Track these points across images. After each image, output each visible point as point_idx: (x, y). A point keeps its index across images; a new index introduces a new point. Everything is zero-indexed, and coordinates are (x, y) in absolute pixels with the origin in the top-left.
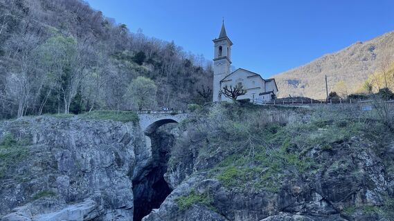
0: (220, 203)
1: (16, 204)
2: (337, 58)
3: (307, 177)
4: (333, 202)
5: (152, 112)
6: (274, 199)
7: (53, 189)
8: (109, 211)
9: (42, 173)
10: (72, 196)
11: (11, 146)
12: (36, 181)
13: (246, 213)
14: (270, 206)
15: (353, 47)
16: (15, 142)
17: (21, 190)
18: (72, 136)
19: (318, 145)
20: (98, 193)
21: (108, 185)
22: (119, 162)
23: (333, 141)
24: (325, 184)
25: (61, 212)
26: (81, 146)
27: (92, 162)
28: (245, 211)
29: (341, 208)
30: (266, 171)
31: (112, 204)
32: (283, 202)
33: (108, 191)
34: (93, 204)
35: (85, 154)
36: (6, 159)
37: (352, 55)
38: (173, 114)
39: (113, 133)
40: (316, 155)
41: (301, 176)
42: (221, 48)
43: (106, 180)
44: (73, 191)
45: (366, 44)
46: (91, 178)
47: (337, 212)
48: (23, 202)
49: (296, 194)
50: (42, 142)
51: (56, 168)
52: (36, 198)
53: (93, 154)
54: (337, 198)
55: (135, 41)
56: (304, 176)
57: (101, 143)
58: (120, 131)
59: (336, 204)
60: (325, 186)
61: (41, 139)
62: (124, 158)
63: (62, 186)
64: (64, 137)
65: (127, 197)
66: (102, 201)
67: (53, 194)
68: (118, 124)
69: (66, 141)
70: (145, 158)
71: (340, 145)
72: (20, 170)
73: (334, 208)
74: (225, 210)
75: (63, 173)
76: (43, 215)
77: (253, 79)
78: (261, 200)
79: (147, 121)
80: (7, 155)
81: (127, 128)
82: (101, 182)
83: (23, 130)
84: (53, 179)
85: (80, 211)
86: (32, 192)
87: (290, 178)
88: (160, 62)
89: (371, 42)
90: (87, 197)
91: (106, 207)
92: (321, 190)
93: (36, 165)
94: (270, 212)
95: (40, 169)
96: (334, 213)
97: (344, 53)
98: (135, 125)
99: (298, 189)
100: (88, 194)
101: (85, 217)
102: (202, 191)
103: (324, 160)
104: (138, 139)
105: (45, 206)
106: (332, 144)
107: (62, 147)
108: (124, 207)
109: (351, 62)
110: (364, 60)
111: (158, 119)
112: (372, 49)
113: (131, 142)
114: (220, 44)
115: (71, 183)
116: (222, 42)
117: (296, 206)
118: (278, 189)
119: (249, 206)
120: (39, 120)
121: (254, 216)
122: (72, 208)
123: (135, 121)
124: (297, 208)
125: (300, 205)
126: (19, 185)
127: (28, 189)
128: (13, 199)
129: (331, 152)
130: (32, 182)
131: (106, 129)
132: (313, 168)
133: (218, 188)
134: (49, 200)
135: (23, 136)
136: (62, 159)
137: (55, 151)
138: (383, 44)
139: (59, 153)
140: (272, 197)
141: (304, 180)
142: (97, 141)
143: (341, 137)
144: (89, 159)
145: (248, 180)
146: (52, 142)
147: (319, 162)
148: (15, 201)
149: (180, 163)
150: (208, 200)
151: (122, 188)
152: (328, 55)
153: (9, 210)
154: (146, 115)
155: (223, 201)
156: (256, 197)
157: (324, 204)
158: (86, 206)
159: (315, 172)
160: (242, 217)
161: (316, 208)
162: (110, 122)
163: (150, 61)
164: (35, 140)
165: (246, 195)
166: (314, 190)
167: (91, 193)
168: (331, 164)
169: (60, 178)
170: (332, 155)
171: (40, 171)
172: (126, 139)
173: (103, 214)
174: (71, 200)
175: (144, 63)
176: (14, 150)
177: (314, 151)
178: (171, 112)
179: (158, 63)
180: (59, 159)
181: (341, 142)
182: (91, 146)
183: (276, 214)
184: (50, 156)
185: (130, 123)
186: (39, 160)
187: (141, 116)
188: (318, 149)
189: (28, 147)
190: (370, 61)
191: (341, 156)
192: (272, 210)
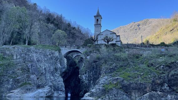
0: (124, 88)
1: (11, 89)
2: (125, 28)
3: (161, 77)
4: (172, 87)
5: (67, 47)
6: (150, 86)
7: (29, 81)
8: (55, 92)
9: (22, 74)
10: (39, 85)
11: (3, 60)
12: (20, 77)
13: (137, 92)
14: (148, 89)
15: (131, 24)
16: (5, 58)
17: (13, 82)
18: (35, 56)
19: (164, 64)
20: (51, 84)
21: (54, 80)
22: (56, 69)
23: (170, 62)
24: (169, 79)
25: (36, 92)
26: (39, 61)
27: (45, 69)
28: (137, 91)
29: (175, 89)
30: (143, 74)
31: (57, 89)
32: (153, 87)
33: (54, 83)
34: (49, 89)
35: (41, 65)
36: (2, 66)
37: (131, 27)
38: (78, 48)
39: (51, 56)
40: (163, 68)
41: (158, 76)
42: (97, 20)
43: (52, 77)
44: (39, 82)
45: (136, 23)
46: (46, 77)
47: (174, 90)
48: (15, 88)
49: (157, 84)
50: (19, 58)
51: (29, 71)
52: (21, 86)
53: (45, 65)
54: (174, 85)
55: (43, 12)
56: (160, 77)
57: (47, 60)
58: (54, 55)
59: (173, 87)
60: (169, 81)
61: (18, 57)
62: (57, 68)
63: (33, 80)
64: (31, 57)
65: (62, 85)
66: (53, 88)
67: (30, 84)
68: (53, 51)
69: (32, 59)
70: (64, 68)
71: (173, 64)
72: (10, 72)
73: (172, 89)
74: (127, 90)
75: (33, 74)
76: (27, 94)
77: (113, 35)
78: (144, 86)
79: (64, 51)
80: (2, 65)
81: (57, 54)
82: (50, 79)
83: (8, 52)
84: (28, 77)
85: (44, 92)
86: (19, 83)
87: (155, 77)
88: (57, 23)
89: (139, 23)
90: (46, 85)
91: (54, 90)
92: (167, 82)
93: (18, 70)
94: (148, 91)
95: (21, 72)
96: (172, 91)
97: (128, 26)
98: (59, 52)
99: (159, 82)
100: (46, 84)
101: (46, 94)
102: (115, 82)
103: (167, 70)
104: (61, 59)
105: (27, 89)
106: (170, 64)
107: (30, 61)
108: (62, 90)
109: (131, 30)
110: (136, 30)
111: (70, 50)
112: (139, 25)
113: (58, 60)
114: (97, 18)
115: (38, 79)
116: (98, 17)
117: (157, 88)
118: (151, 81)
119: (138, 89)
120: (14, 48)
121: (141, 93)
122: (40, 90)
123: (59, 51)
124: (157, 90)
125: (159, 88)
126: (11, 79)
127: (17, 81)
128: (9, 86)
129: (170, 67)
130: (18, 78)
131: (48, 54)
132: (163, 73)
133: (123, 81)
134: (29, 87)
135: (9, 56)
136: (32, 67)
137: (27, 63)
138: (143, 24)
139: (30, 64)
140: (149, 85)
141: (160, 78)
142: (46, 59)
143: (173, 61)
144: (44, 67)
145: (136, 78)
146: (25, 59)
147: (165, 71)
148: (11, 88)
149: (88, 70)
150: (119, 86)
151: (59, 81)
152: (122, 26)
153: (8, 92)
154: (64, 48)
155: (126, 86)
156: (141, 85)
157: (168, 88)
158: (46, 89)
159: (165, 75)
160: (135, 93)
161: (166, 89)
162: (50, 50)
163: (52, 23)
164: (15, 57)
165: (136, 84)
166: (165, 82)
167: (47, 83)
168: (170, 72)
169: (32, 76)
170: (170, 68)
171: (21, 73)
172: (57, 59)
173: (53, 93)
174: (39, 87)
175: (49, 23)
176: (5, 62)
177: (162, 66)
178: (77, 47)
179: (56, 24)
180: (30, 67)
181: (173, 63)
182: (43, 61)
183: (150, 92)
184: (25, 65)
185: (58, 51)
186: (20, 67)
187: (61, 48)
188: (164, 66)
189: (12, 61)
190: (138, 30)
191: (174, 69)
192: (149, 90)
